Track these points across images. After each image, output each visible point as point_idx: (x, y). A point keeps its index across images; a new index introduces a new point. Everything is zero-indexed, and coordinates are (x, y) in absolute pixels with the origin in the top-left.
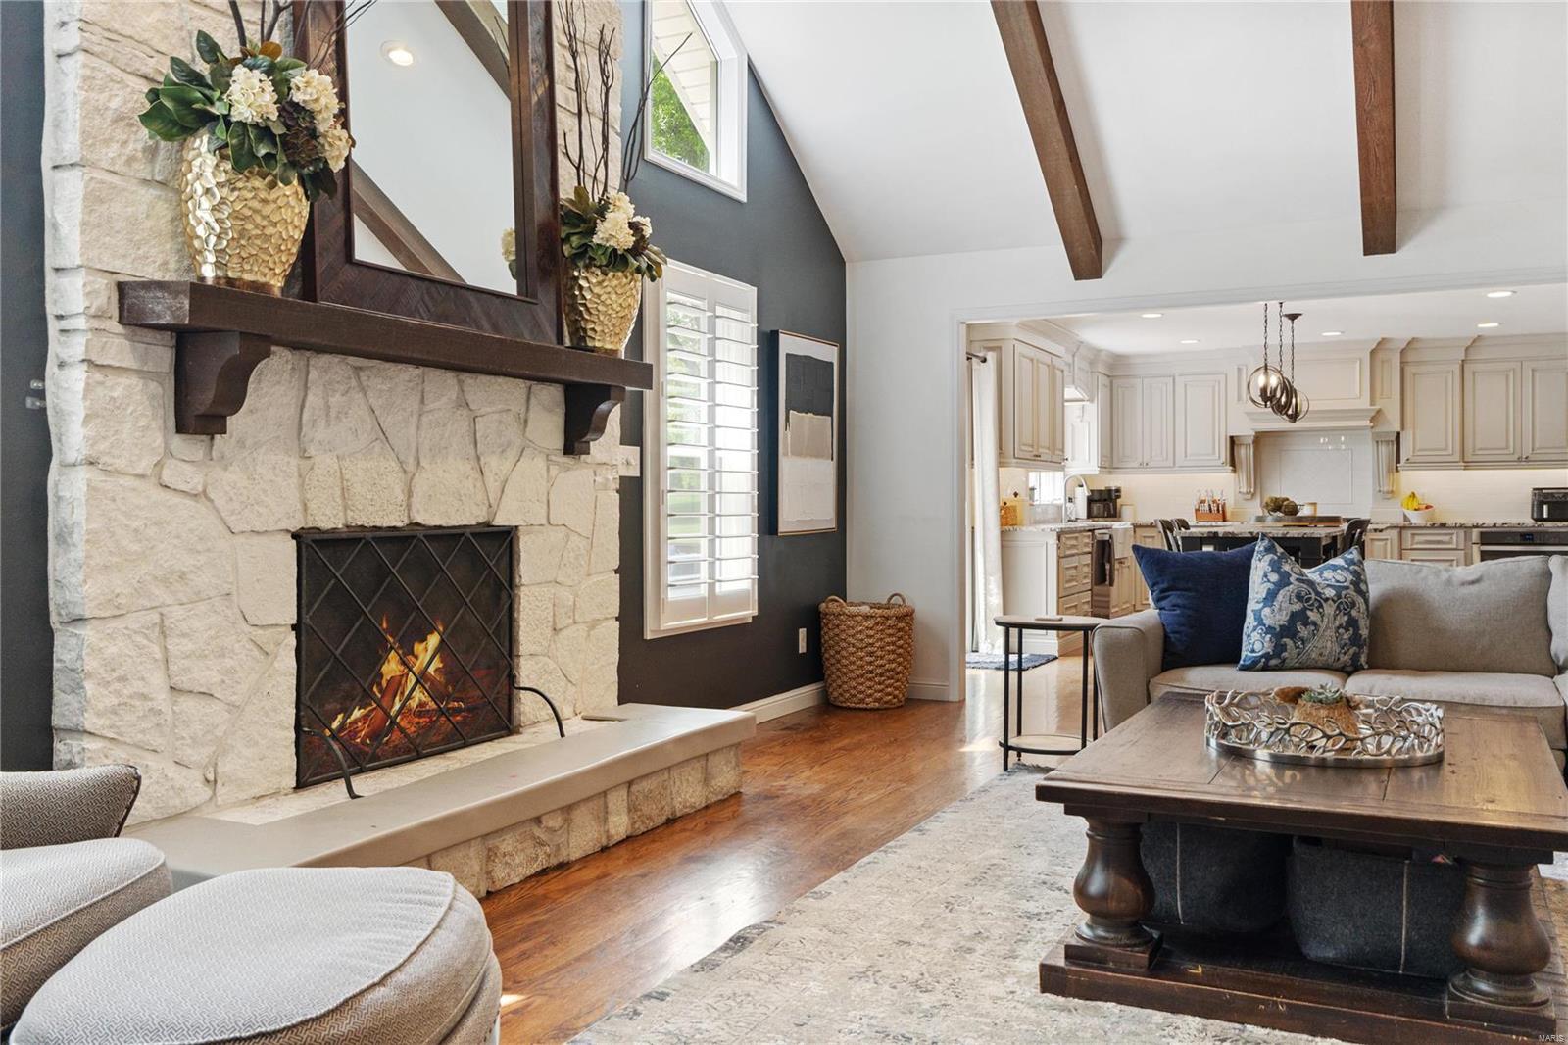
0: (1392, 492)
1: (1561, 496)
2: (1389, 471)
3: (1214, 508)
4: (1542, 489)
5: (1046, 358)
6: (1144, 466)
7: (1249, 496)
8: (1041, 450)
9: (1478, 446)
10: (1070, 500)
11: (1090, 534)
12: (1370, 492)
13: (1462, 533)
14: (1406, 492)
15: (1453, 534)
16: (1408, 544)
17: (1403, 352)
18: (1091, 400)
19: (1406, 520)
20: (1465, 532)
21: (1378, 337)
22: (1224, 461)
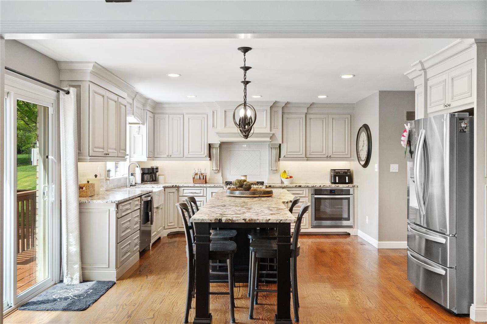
0: (277, 170)
1: (342, 173)
2: (276, 161)
3: (202, 177)
4: (335, 170)
5: (115, 98)
6: (169, 157)
7: (217, 172)
8: (109, 150)
9: (312, 151)
10: (132, 175)
11: (139, 198)
12: (268, 170)
13: (307, 189)
14: (282, 171)
15: (304, 190)
17: (283, 108)
18: (143, 124)
19: (282, 182)
20: (308, 189)
21: (274, 100)
22: (206, 155)
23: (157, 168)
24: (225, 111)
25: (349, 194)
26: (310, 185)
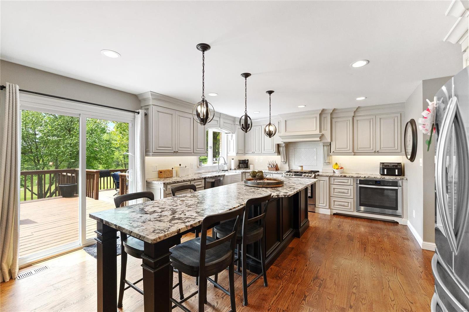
0: (329, 162)
1: (392, 166)
2: (328, 155)
3: (273, 166)
4: (384, 163)
6: (253, 153)
7: (285, 163)
9: (359, 147)
11: (202, 180)
12: (322, 162)
13: (352, 179)
14: (334, 163)
15: (349, 180)
16: (332, 182)
17: (331, 114)
19: (334, 172)
20: (353, 179)
21: (321, 108)
22: (275, 151)
23: (248, 160)
24: (286, 121)
25: (397, 186)
26: (355, 176)
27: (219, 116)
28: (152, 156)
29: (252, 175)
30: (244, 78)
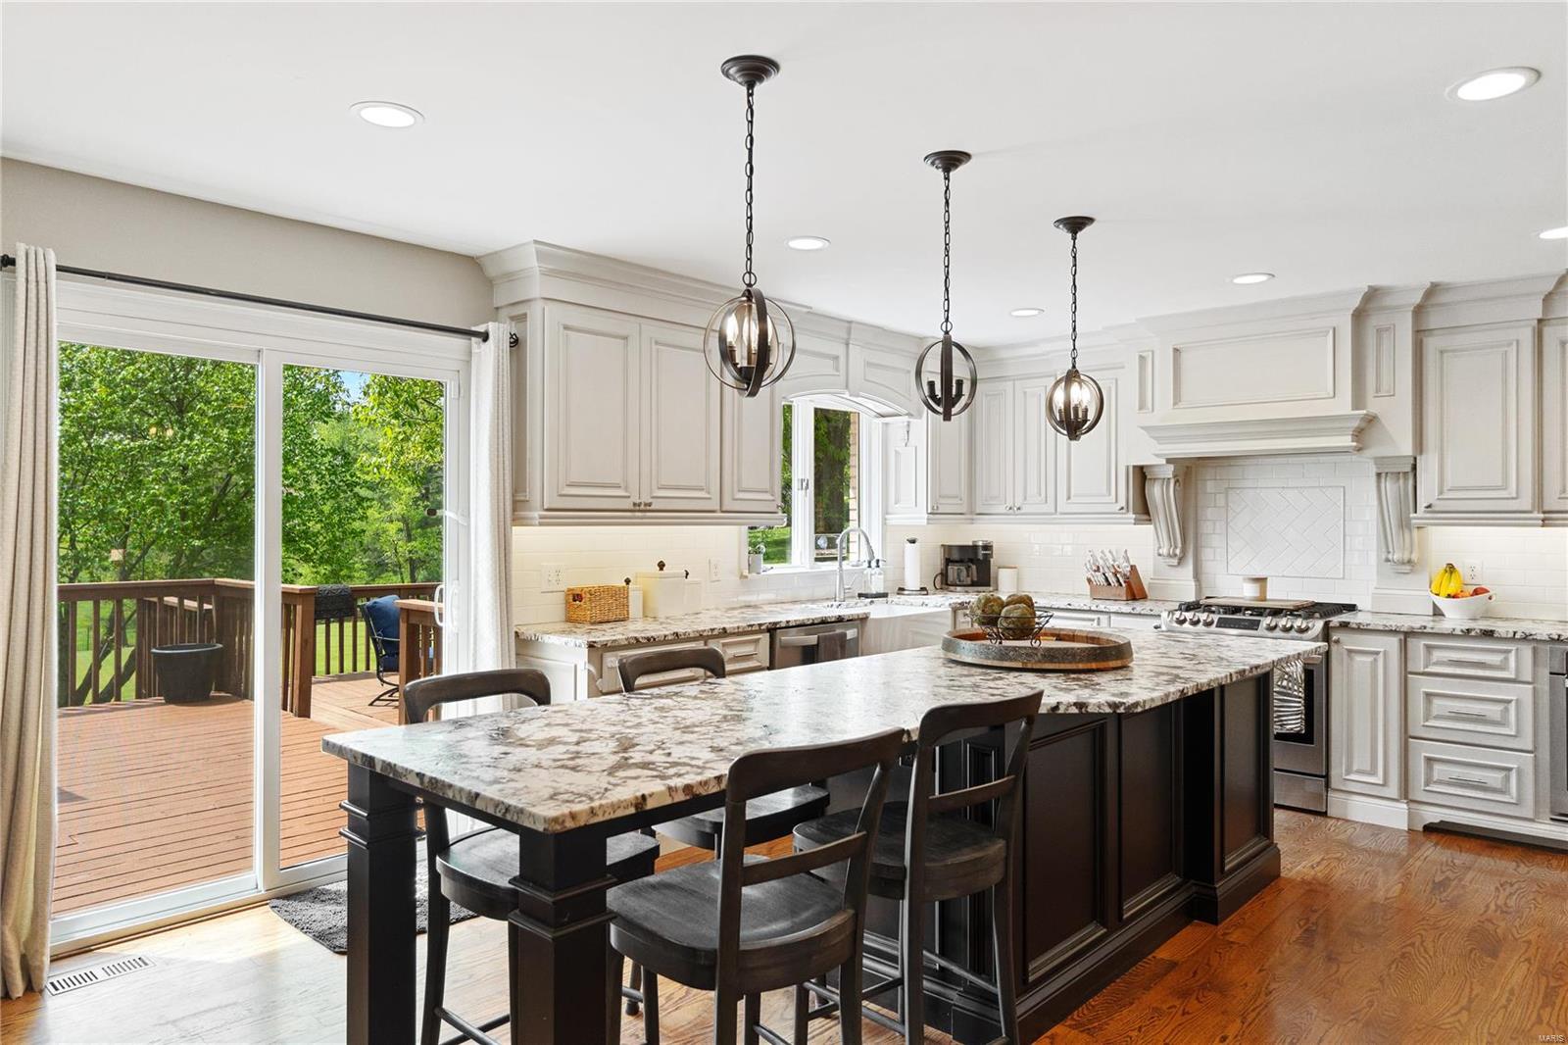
0: (1409, 562)
3: (1112, 579)
6: (1015, 510)
7: (1175, 561)
11: (766, 634)
12: (1373, 560)
13: (1527, 651)
14: (1436, 564)
15: (1509, 651)
16: (1418, 662)
17: (1419, 311)
19: (1437, 612)
20: (1535, 651)
21: (1363, 286)
22: (1124, 504)
23: (987, 547)
24: (1176, 350)
26: (1543, 631)
27: (845, 336)
28: (541, 524)
29: (979, 612)
30: (940, 173)
